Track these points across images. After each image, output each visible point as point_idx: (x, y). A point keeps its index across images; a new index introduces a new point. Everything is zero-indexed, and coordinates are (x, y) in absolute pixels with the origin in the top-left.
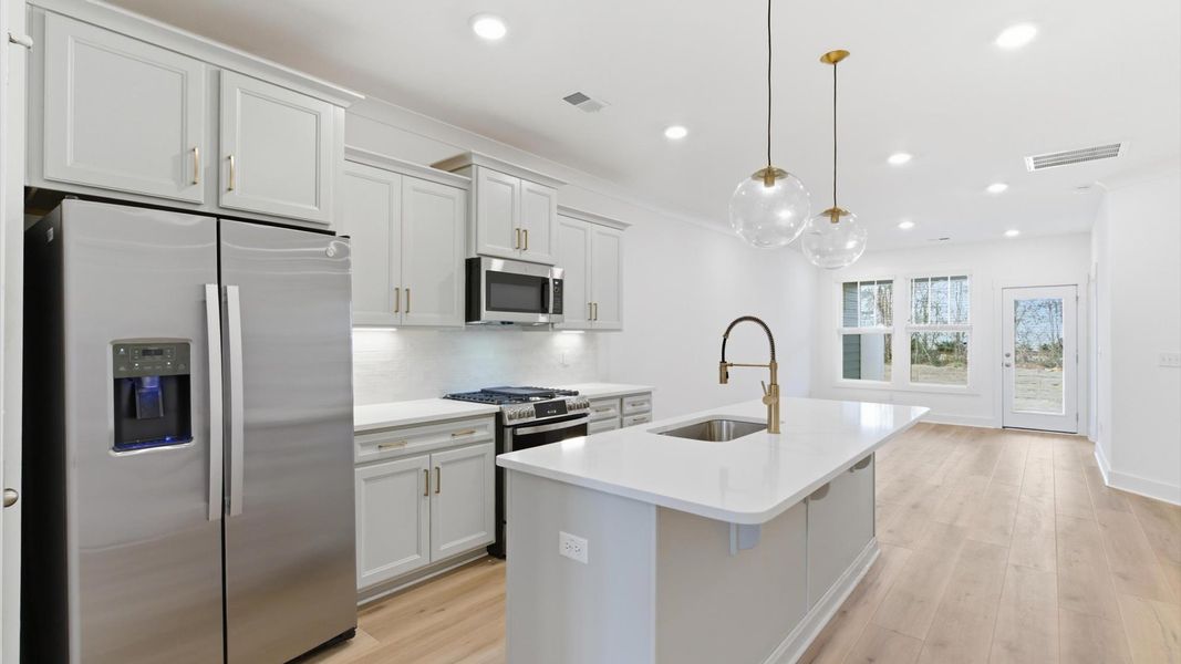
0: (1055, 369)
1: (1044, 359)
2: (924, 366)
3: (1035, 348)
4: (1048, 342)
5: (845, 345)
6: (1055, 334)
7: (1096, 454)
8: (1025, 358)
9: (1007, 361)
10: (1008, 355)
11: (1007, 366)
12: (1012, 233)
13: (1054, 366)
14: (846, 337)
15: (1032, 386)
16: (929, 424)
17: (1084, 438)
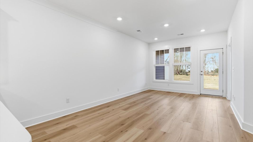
0: (215, 76)
1: (212, 74)
2: (183, 75)
3: (210, 71)
4: (213, 70)
5: (156, 70)
6: (214, 68)
7: (231, 106)
8: (208, 74)
9: (201, 73)
10: (202, 72)
11: (202, 75)
12: (203, 31)
13: (214, 75)
14: (156, 67)
15: (209, 80)
16: (178, 93)
17: (225, 98)
